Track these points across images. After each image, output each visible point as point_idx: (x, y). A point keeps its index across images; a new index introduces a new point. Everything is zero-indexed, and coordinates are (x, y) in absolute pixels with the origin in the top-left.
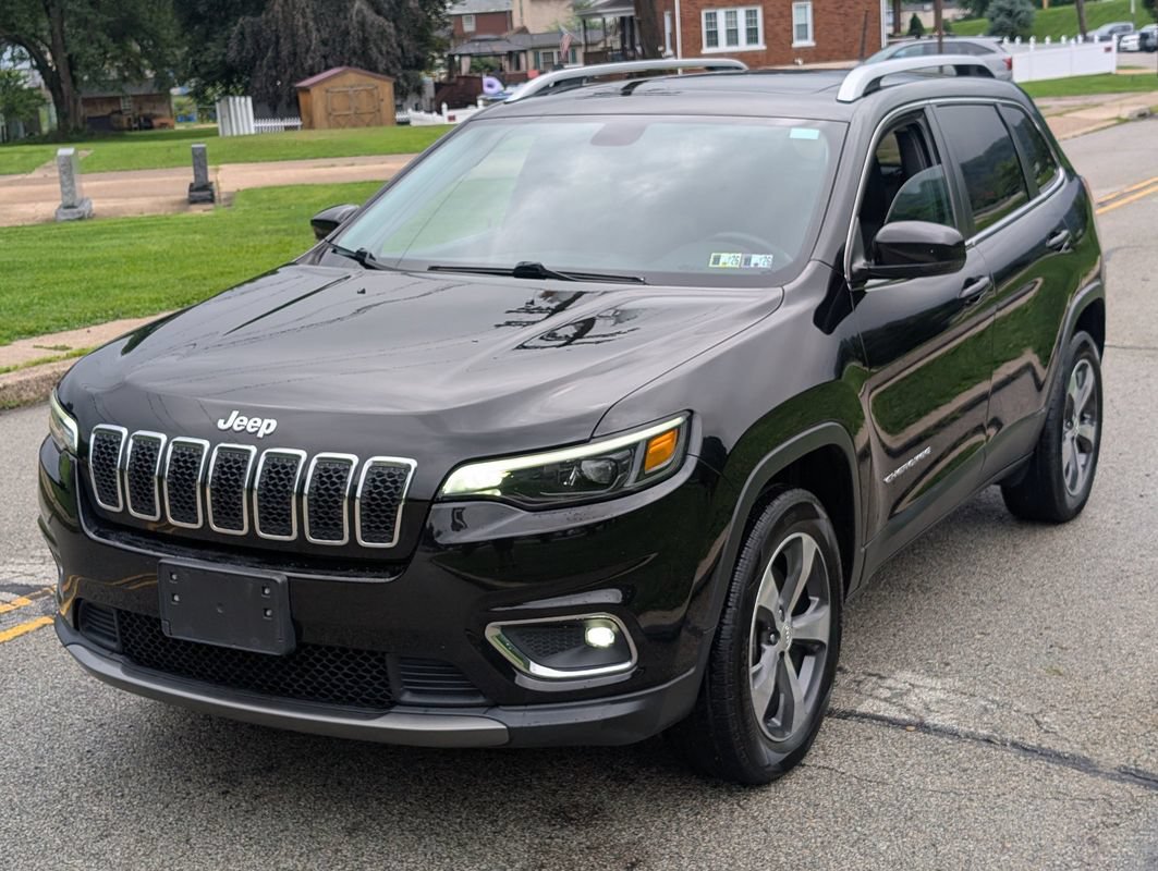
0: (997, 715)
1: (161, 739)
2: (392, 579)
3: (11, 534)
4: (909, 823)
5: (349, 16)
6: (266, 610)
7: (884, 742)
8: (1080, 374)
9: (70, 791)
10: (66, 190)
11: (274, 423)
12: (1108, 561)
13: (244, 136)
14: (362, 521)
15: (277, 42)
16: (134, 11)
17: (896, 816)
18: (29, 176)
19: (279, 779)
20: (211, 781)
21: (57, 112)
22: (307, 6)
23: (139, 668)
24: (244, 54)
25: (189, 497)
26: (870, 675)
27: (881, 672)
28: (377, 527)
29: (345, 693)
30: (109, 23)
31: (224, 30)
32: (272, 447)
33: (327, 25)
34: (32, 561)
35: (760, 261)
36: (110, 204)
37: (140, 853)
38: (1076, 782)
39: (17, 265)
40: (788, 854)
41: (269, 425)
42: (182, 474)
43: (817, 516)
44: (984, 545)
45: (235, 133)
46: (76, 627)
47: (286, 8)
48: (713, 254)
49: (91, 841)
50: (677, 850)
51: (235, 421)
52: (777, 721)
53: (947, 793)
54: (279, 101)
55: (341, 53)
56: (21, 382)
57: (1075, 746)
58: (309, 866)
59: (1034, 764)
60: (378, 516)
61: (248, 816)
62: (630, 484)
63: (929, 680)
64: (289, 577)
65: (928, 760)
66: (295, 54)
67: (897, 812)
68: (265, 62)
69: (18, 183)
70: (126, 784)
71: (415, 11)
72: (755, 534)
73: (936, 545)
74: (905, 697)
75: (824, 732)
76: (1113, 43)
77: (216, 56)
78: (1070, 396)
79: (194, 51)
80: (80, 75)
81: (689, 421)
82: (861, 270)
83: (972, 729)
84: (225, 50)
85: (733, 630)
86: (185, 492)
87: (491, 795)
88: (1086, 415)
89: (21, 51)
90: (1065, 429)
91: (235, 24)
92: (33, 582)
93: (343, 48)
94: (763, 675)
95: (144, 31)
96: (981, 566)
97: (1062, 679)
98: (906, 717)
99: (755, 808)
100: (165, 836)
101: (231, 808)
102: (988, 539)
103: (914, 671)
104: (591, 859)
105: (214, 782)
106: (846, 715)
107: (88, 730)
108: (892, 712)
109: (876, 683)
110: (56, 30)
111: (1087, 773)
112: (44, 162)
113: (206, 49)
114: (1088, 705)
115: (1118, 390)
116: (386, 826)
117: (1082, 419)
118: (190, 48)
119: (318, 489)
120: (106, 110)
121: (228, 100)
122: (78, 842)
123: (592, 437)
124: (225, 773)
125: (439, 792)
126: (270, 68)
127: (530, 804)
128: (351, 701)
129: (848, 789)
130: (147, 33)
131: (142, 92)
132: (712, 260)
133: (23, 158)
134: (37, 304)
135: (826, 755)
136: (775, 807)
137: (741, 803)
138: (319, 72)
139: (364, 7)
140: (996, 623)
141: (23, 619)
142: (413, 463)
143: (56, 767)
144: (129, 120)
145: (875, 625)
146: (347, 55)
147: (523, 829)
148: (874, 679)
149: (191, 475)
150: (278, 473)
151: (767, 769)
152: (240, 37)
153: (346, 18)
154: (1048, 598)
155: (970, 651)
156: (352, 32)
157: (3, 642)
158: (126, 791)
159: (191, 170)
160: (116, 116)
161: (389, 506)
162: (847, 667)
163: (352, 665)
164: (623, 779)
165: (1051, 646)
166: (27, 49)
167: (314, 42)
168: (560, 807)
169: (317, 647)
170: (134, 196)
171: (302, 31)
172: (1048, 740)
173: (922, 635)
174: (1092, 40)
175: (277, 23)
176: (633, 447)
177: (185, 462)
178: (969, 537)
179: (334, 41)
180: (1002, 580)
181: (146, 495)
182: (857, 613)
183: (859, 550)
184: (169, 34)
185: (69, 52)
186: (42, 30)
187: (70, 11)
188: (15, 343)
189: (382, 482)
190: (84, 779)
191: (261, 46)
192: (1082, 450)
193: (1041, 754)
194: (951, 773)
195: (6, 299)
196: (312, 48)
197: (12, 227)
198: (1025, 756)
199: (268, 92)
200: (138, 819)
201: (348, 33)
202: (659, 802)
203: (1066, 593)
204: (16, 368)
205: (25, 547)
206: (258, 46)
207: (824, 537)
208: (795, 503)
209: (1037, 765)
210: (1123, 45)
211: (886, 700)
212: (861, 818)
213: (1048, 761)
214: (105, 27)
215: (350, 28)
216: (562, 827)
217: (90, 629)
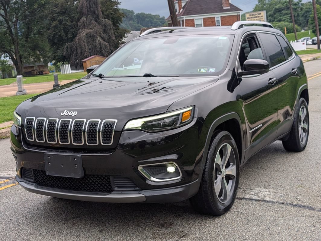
0: (285, 197)
1: (46, 211)
2: (111, 154)
3: (3, 166)
4: (261, 224)
5: (96, 42)
6: (75, 165)
7: (253, 205)
8: (302, 110)
9: (20, 224)
10: (19, 87)
11: (77, 113)
12: (313, 160)
13: (68, 74)
14: (102, 137)
15: (77, 50)
16: (38, 43)
17: (257, 222)
18: (9, 85)
19: (80, 219)
20: (60, 221)
21: (17, 70)
22: (85, 39)
23: (40, 186)
24: (68, 53)
25: (53, 135)
26: (248, 189)
27: (251, 188)
28: (107, 139)
29: (98, 188)
30: (31, 46)
31: (62, 47)
32: (76, 119)
33: (90, 45)
34: (9, 171)
35: (212, 70)
36: (32, 91)
37: (40, 239)
38: (308, 212)
39: (6, 104)
40: (227, 232)
41: (75, 113)
42: (51, 128)
43: (231, 139)
44: (278, 158)
45: (66, 73)
46: (21, 177)
47: (79, 40)
48: (199, 69)
49: (26, 236)
50: (195, 232)
51: (65, 113)
52: (222, 198)
53: (272, 216)
54: (77, 65)
55: (94, 52)
56: (7, 131)
57: (308, 204)
58: (89, 240)
59: (296, 208)
60: (107, 136)
61: (71, 228)
62: (178, 125)
63: (265, 190)
64: (81, 155)
65: (266, 208)
66: (82, 52)
67: (258, 221)
68: (73, 55)
69: (6, 87)
70: (36, 222)
71: (114, 40)
72: (214, 142)
73: (265, 158)
74: (258, 194)
75: (236, 203)
76: (305, 42)
77: (60, 54)
78: (300, 115)
79: (54, 52)
80: (23, 60)
81: (194, 108)
82: (240, 73)
83: (278, 201)
84: (62, 52)
85: (209, 169)
86: (52, 133)
87: (141, 221)
88: (304, 122)
89: (7, 55)
90: (299, 125)
91: (65, 45)
92: (10, 176)
93: (95, 50)
94: (218, 183)
95: (40, 48)
96: (278, 162)
97: (302, 188)
98: (259, 199)
99: (217, 222)
100: (47, 234)
101: (66, 227)
102: (279, 156)
103: (260, 187)
104: (170, 235)
105: (61, 221)
106: (242, 199)
107: (25, 210)
108: (255, 198)
109: (250, 191)
110: (16, 49)
111: (311, 210)
112: (13, 82)
113: (57, 52)
114: (311, 194)
115: (313, 121)
116: (111, 230)
117: (304, 123)
118: (53, 52)
119: (89, 129)
120: (30, 70)
121: (64, 66)
122: (22, 237)
123: (167, 112)
124: (64, 219)
125: (126, 221)
126: (75, 56)
127: (152, 223)
128: (100, 191)
129: (243, 216)
130: (41, 49)
131: (40, 65)
132: (198, 71)
133: (7, 81)
134: (11, 113)
135: (236, 208)
136: (223, 221)
137: (213, 220)
138: (89, 57)
139: (100, 39)
140: (283, 175)
141: (7, 185)
142: (116, 121)
143: (16, 219)
144: (37, 72)
145: (249, 177)
146: (96, 52)
147: (150, 229)
148: (249, 190)
149: (53, 128)
150: (78, 126)
151: (220, 211)
152: (67, 48)
153: (95, 42)
154: (297, 169)
155: (276, 182)
156: (97, 46)
157: (1, 190)
158: (36, 224)
159: (54, 82)
160: (33, 71)
161: (110, 133)
162: (241, 187)
163: (100, 180)
164: (179, 216)
165: (299, 180)
166: (8, 54)
167: (87, 49)
168: (161, 223)
169: (90, 175)
170: (38, 89)
171: (83, 46)
172: (300, 203)
173: (262, 179)
174: (299, 41)
175: (76, 44)
176: (179, 115)
177: (52, 125)
178: (274, 156)
179: (92, 49)
180: (284, 165)
181: (41, 135)
182: (243, 175)
183: (243, 151)
184: (47, 48)
185: (20, 54)
186: (12, 48)
187: (20, 43)
188: (5, 123)
189: (107, 126)
190: (24, 222)
191: (73, 50)
192: (304, 132)
193: (298, 206)
194: (273, 211)
195: (3, 112)
196: (86, 51)
197: (4, 97)
198: (294, 207)
199: (75, 63)
200: (40, 230)
201: (96, 46)
202: (189, 221)
203: (302, 168)
204: (5, 128)
205: (7, 168)
206: (72, 51)
207: (234, 146)
208: (225, 134)
209: (298, 209)
210: (307, 43)
211: (253, 195)
212: (248, 223)
213: (300, 208)
214: (30, 47)
215: (97, 45)
216: (162, 228)
217: (26, 177)
